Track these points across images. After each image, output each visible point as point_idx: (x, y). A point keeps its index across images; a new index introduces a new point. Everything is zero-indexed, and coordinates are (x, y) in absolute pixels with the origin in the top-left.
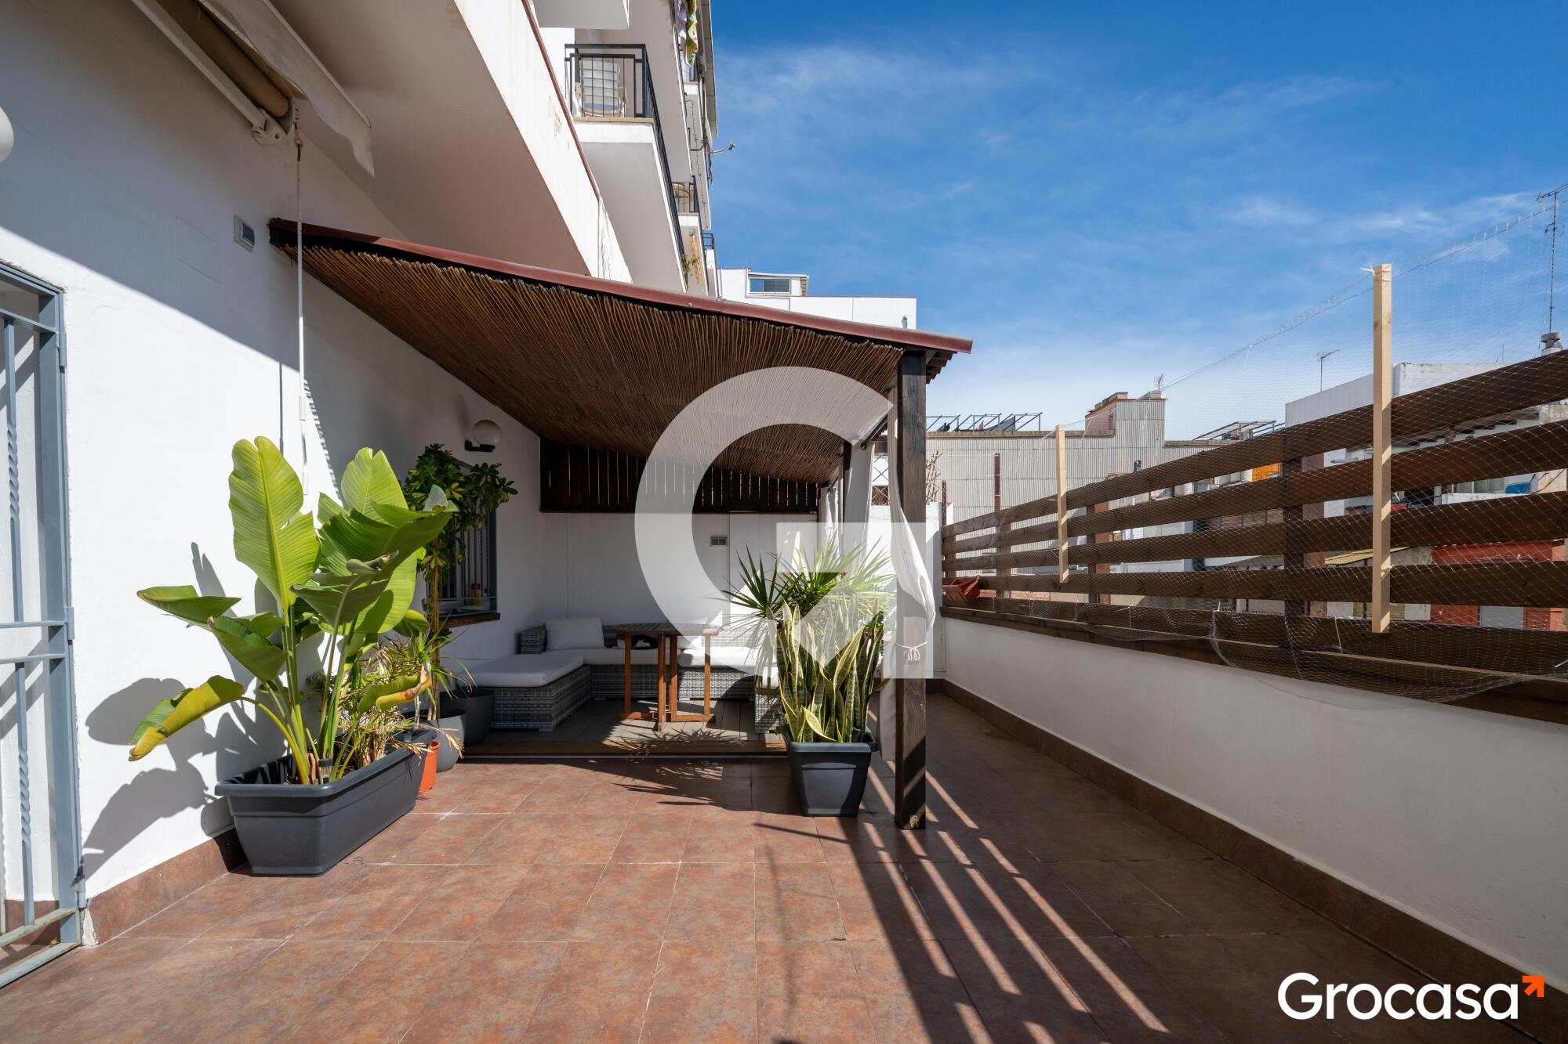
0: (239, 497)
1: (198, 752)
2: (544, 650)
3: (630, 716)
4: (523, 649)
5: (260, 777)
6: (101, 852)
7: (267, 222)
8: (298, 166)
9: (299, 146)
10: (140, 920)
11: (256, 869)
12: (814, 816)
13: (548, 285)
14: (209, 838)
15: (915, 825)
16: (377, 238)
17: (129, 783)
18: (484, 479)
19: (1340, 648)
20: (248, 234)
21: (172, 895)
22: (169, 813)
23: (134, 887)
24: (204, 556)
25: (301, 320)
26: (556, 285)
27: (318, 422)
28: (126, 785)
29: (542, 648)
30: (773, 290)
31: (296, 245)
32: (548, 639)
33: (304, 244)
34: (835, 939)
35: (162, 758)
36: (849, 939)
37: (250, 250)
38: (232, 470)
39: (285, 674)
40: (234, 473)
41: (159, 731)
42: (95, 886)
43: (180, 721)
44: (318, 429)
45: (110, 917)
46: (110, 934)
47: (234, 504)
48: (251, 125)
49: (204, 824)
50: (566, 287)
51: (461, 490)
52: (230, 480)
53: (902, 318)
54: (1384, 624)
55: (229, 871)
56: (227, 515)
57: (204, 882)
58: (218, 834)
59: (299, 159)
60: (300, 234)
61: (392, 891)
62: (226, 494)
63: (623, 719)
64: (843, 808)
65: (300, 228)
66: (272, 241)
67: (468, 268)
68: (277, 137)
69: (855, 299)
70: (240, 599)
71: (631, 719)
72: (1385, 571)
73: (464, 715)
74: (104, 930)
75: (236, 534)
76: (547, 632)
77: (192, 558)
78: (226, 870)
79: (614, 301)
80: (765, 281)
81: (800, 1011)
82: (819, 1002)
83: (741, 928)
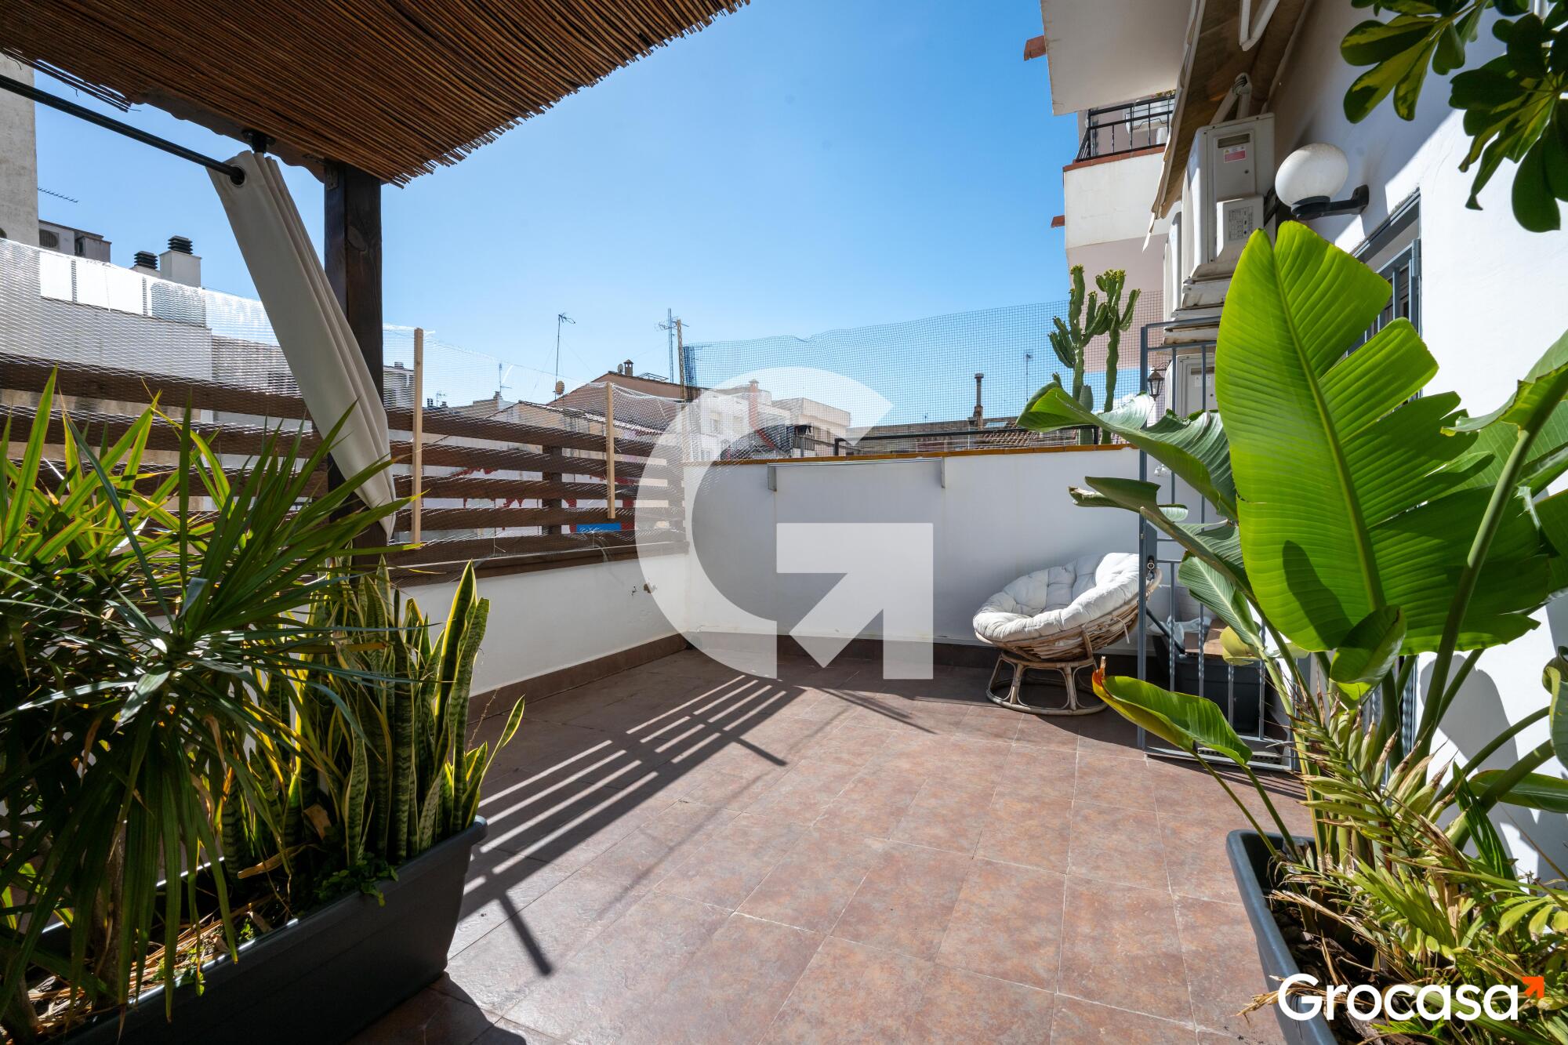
81: (759, 774)
82: (744, 775)
83: (744, 823)
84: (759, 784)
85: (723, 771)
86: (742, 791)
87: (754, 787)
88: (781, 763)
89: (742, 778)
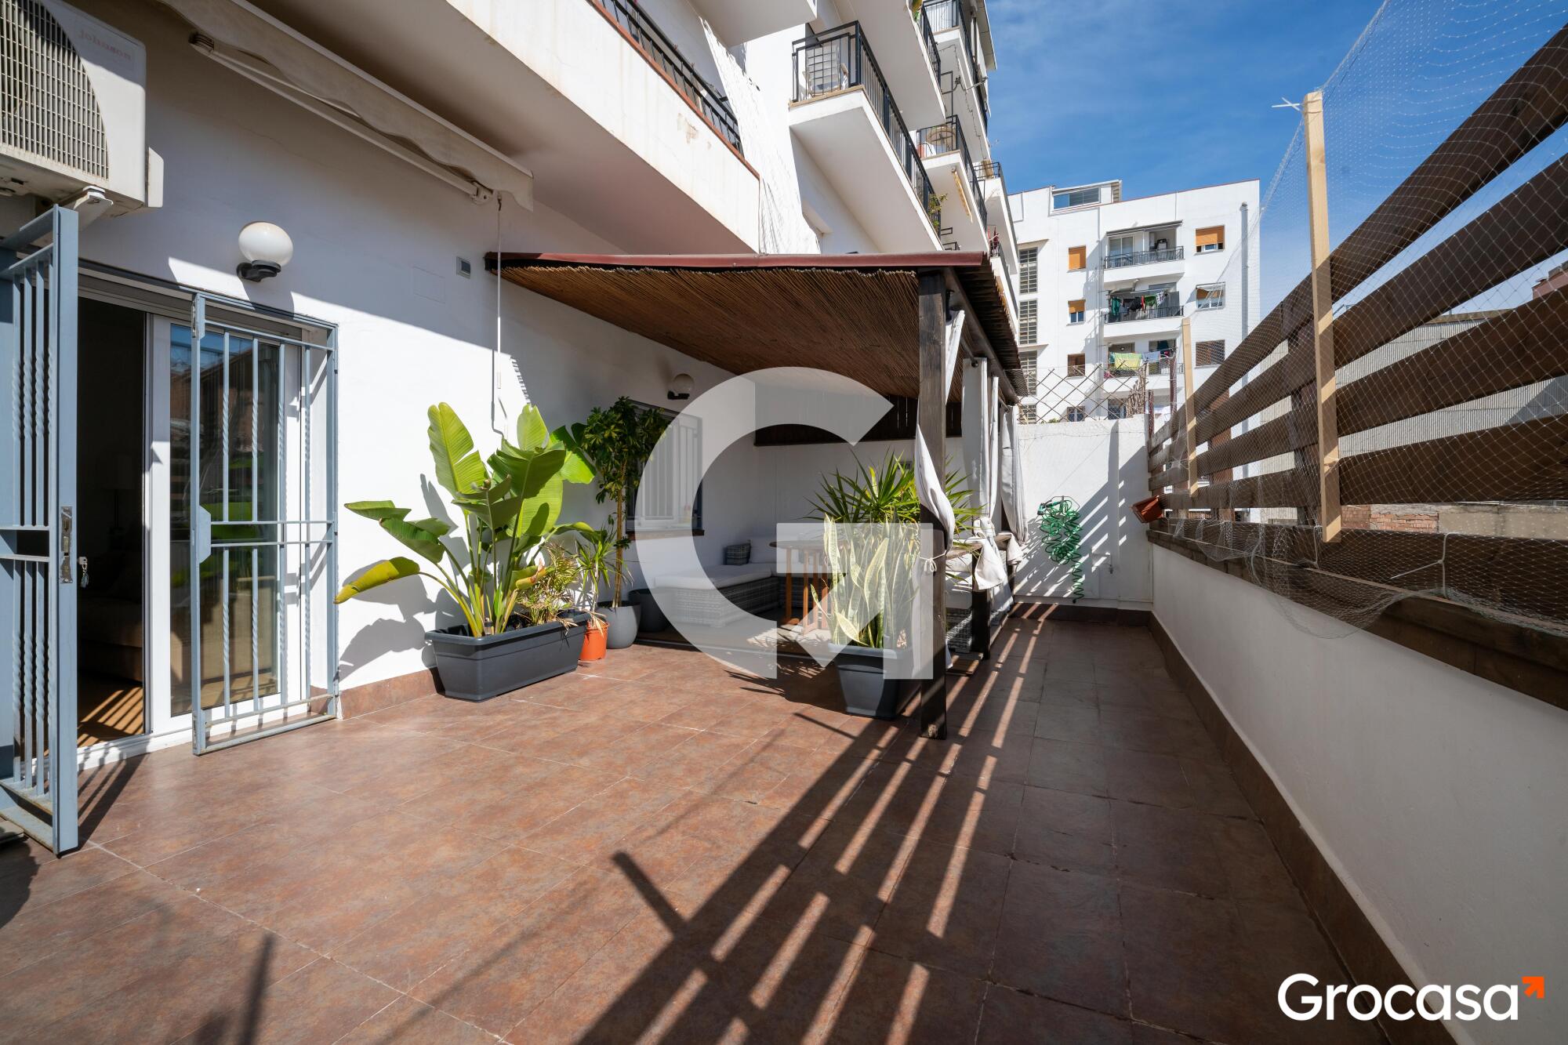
0: (433, 443)
1: (421, 611)
2: (747, 562)
3: (790, 622)
4: (729, 561)
5: (461, 632)
6: (352, 665)
7: (483, 256)
8: (499, 214)
9: (499, 200)
10: (371, 711)
11: (447, 693)
12: (853, 714)
13: (638, 268)
14: (427, 669)
15: (934, 735)
16: (539, 255)
17: (371, 624)
18: (648, 421)
19: (1315, 563)
20: (466, 267)
21: (394, 700)
22: (398, 649)
23: (370, 690)
24: (430, 482)
25: (499, 319)
26: (643, 267)
27: (525, 388)
28: (368, 626)
29: (745, 560)
30: (1081, 203)
31: (497, 269)
32: (751, 554)
33: (501, 267)
34: (749, 802)
35: (392, 612)
36: (759, 804)
37: (468, 277)
38: (429, 425)
39: (492, 564)
40: (430, 428)
41: (354, 588)
42: (344, 685)
43: (368, 583)
44: (525, 393)
45: (352, 704)
46: (351, 715)
47: (432, 447)
48: (468, 195)
49: (424, 659)
50: (650, 267)
51: (617, 430)
52: (428, 431)
53: (1240, 205)
54: (1332, 530)
55: (438, 692)
56: (430, 455)
57: (419, 696)
58: (432, 667)
59: (500, 209)
60: (499, 260)
61: (506, 717)
62: (427, 441)
63: (785, 624)
64: (879, 709)
65: (499, 256)
66: (486, 269)
67: (590, 265)
68: (485, 198)
69: (1179, 195)
70: (410, 510)
71: (791, 624)
72: (1330, 465)
73: (637, 606)
74: (348, 711)
75: (437, 467)
76: (750, 547)
77: (421, 484)
78: (435, 692)
79: (682, 271)
80: (1071, 195)
81: (659, 839)
82: (680, 838)
83: (689, 780)
84: (662, 823)
85: (707, 845)
86: (686, 814)
87: (671, 819)
88: (624, 861)
89: (684, 833)
